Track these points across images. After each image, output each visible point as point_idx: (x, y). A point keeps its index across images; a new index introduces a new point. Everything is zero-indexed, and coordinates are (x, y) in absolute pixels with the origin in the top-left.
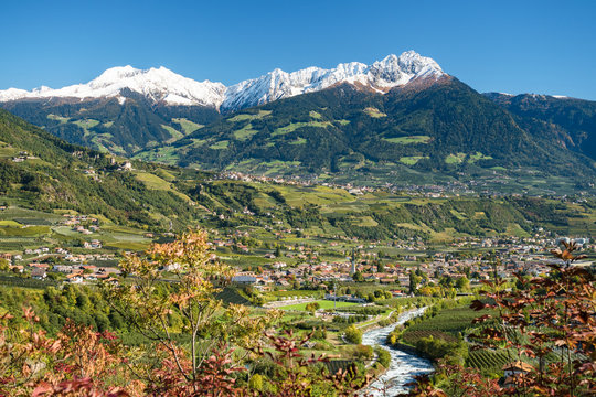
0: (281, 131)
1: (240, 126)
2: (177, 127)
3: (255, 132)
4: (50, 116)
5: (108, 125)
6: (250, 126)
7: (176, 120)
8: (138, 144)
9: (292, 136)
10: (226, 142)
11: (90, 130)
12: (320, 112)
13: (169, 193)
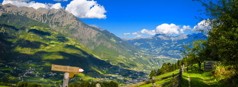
0: (178, 46)
1: (172, 44)
2: (165, 43)
3: (174, 45)
4: (146, 42)
5: (154, 43)
6: (174, 44)
7: (165, 42)
8: (158, 46)
9: (179, 47)
10: (169, 47)
11: (151, 44)
12: (185, 42)
13: (146, 60)
